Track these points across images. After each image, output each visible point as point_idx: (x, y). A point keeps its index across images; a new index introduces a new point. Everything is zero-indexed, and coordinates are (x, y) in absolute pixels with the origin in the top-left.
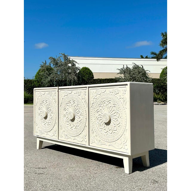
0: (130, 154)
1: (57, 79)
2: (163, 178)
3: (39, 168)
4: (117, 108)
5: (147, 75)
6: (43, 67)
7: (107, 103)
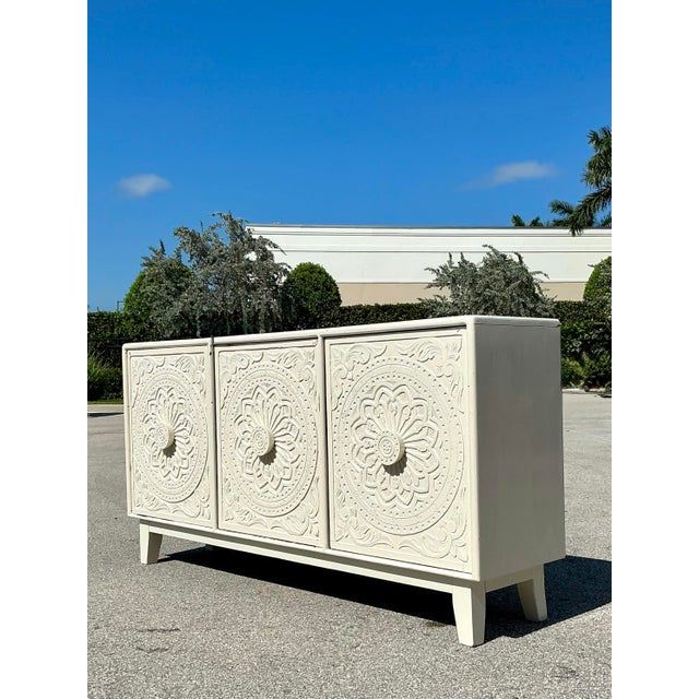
0: (475, 577)
1: (205, 309)
2: (597, 661)
3: (152, 631)
4: (430, 413)
5: (537, 291)
6: (151, 265)
7: (392, 395)
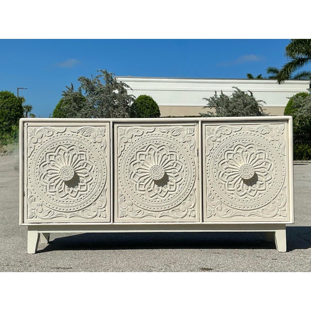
3: (58, 268)
5: (260, 110)
6: (67, 95)
